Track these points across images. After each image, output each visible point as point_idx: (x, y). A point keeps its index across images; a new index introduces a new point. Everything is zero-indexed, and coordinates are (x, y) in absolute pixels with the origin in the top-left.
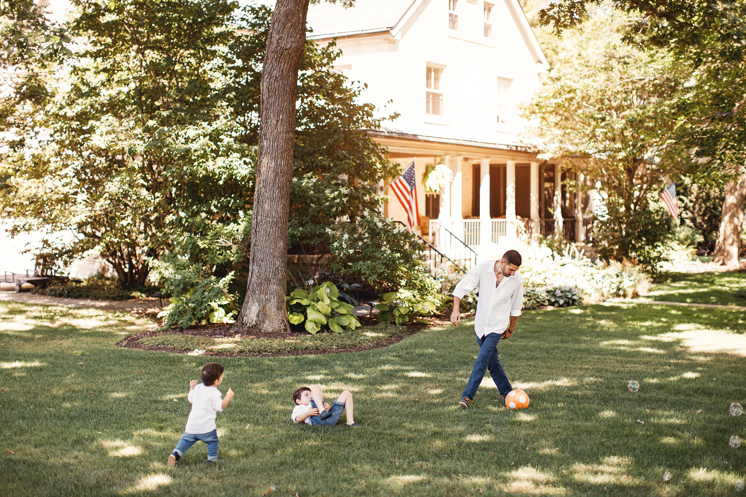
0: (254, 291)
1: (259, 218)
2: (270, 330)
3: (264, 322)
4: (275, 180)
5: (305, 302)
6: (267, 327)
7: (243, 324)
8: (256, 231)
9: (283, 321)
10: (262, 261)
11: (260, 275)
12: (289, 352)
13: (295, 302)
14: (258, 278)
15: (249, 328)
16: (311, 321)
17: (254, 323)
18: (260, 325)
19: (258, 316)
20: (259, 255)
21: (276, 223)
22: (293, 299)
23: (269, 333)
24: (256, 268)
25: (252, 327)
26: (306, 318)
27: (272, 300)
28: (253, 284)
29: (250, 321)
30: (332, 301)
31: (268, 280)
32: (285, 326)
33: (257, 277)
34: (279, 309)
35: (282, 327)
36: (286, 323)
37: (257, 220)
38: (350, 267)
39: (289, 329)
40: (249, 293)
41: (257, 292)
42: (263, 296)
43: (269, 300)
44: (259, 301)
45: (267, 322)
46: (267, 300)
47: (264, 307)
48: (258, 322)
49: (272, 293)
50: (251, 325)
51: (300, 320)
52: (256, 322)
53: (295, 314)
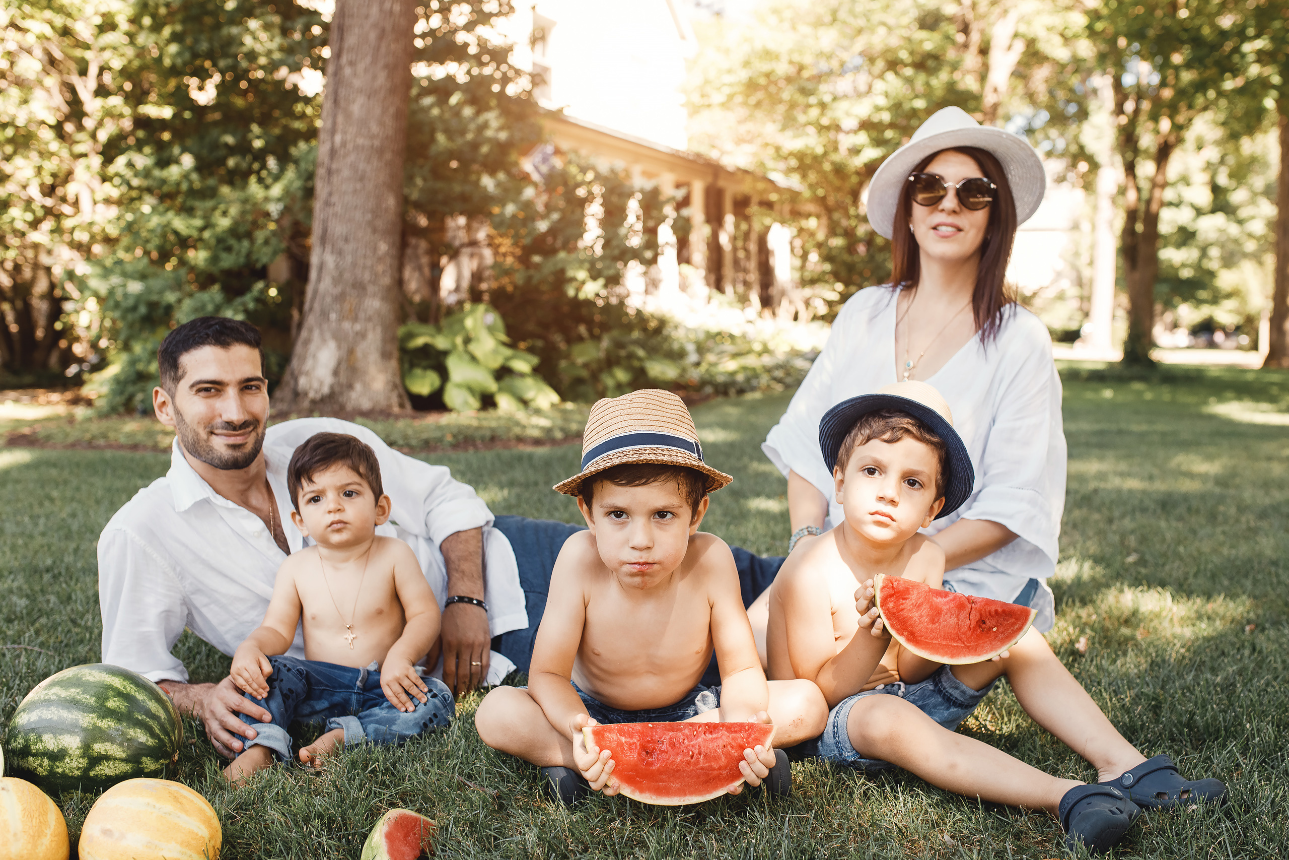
0: (325, 315)
1: (338, 138)
2: (366, 405)
3: (350, 386)
4: (378, 48)
5: (441, 343)
6: (358, 397)
7: (295, 393)
8: (330, 172)
9: (395, 386)
10: (347, 240)
11: (341, 275)
13: (420, 341)
14: (337, 281)
15: (315, 400)
16: (459, 386)
17: (326, 390)
18: (341, 393)
19: (336, 373)
20: (338, 229)
21: (381, 151)
22: (414, 334)
24: (330, 260)
25: (322, 396)
26: (445, 379)
27: (370, 336)
28: (324, 298)
29: (315, 385)
30: (498, 342)
31: (359, 287)
32: (400, 396)
33: (333, 279)
34: (385, 355)
35: (393, 399)
36: (401, 390)
37: (333, 143)
38: (537, 266)
39: (408, 406)
40: (311, 320)
41: (333, 316)
42: (347, 325)
43: (362, 335)
44: (338, 337)
45: (358, 387)
46: (357, 333)
47: (351, 352)
48: (337, 389)
49: (369, 319)
50: (318, 397)
51: (432, 385)
52: (332, 387)
53: (418, 371)
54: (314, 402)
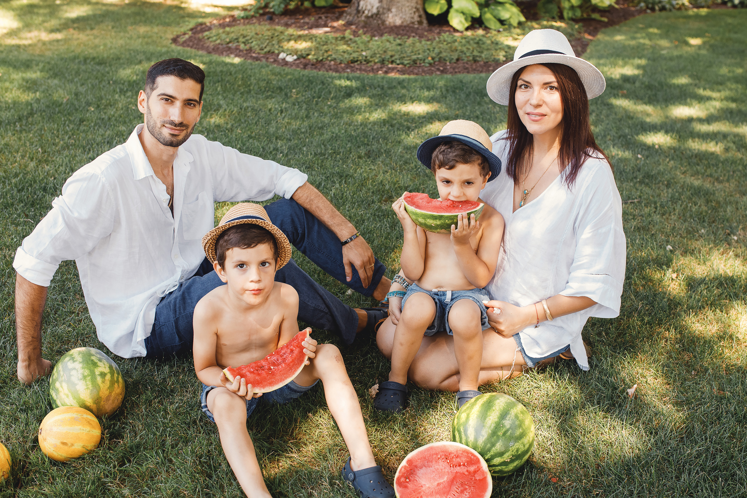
2: (398, 22)
3: (389, 10)
7: (358, 11)
9: (418, 10)
12: (430, 64)
15: (367, 17)
16: (457, 11)
17: (375, 11)
18: (384, 14)
23: (396, 27)
25: (372, 16)
26: (450, 6)
29: (369, 7)
32: (420, 16)
35: (416, 18)
36: (422, 12)
39: (425, 22)
45: (393, 10)
48: (381, 10)
50: (370, 14)
51: (441, 9)
52: (379, 8)
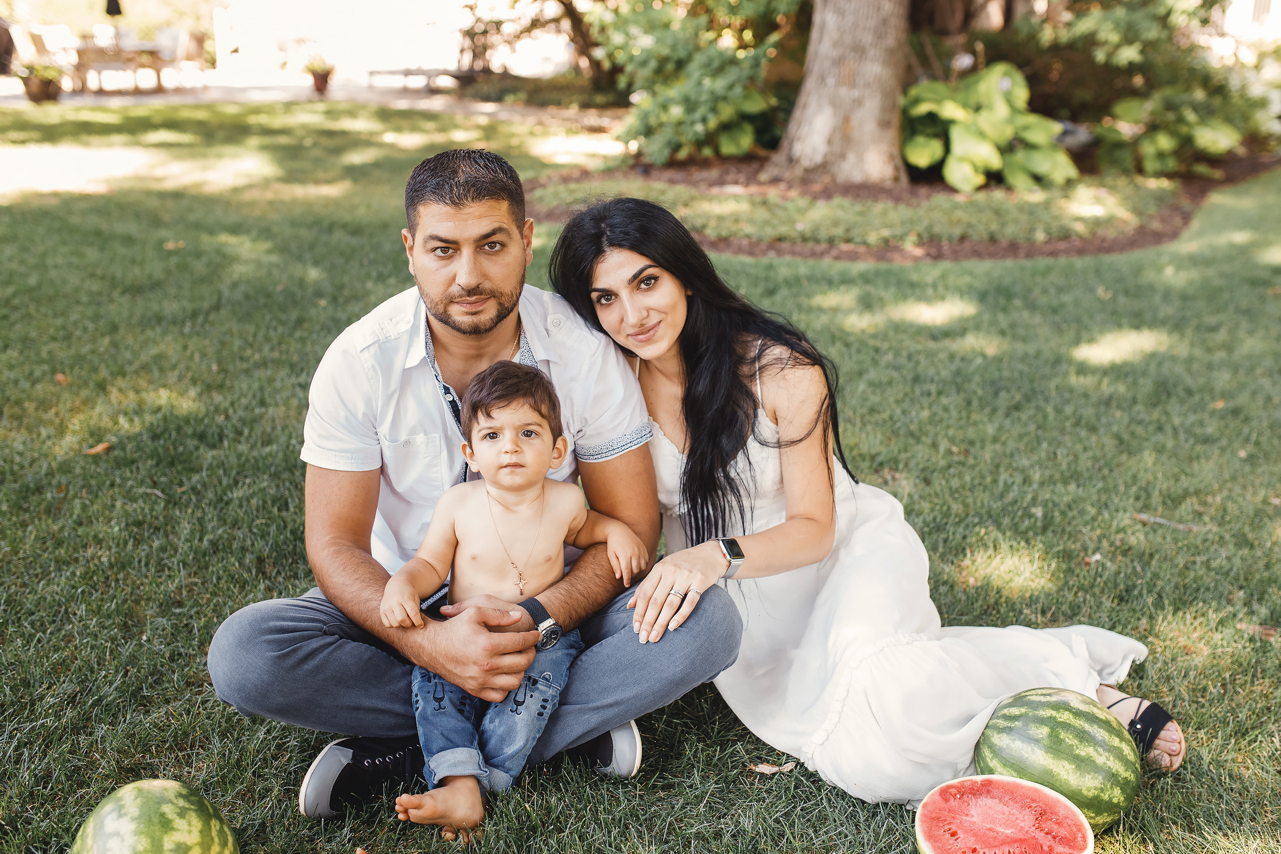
0: (822, 79)
3: (844, 157)
5: (947, 111)
6: (851, 169)
7: (790, 160)
9: (891, 159)
11: (841, 37)
13: (923, 109)
14: (837, 44)
16: (960, 159)
17: (819, 159)
18: (834, 163)
19: (830, 141)
22: (917, 101)
23: (854, 186)
24: (831, 20)
25: (815, 168)
26: (947, 151)
27: (868, 102)
28: (822, 60)
29: (809, 152)
30: (1014, 110)
31: (858, 50)
32: (897, 168)
33: (833, 40)
34: (882, 125)
35: (889, 173)
36: (899, 161)
39: (904, 177)
40: (809, 83)
41: (831, 81)
42: (844, 91)
43: (858, 103)
44: (835, 103)
45: (851, 157)
46: (854, 101)
47: (846, 120)
48: (830, 158)
49: (867, 85)
50: (810, 166)
51: (933, 156)
52: (826, 156)
53: (920, 139)
54: (807, 171)
